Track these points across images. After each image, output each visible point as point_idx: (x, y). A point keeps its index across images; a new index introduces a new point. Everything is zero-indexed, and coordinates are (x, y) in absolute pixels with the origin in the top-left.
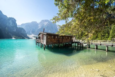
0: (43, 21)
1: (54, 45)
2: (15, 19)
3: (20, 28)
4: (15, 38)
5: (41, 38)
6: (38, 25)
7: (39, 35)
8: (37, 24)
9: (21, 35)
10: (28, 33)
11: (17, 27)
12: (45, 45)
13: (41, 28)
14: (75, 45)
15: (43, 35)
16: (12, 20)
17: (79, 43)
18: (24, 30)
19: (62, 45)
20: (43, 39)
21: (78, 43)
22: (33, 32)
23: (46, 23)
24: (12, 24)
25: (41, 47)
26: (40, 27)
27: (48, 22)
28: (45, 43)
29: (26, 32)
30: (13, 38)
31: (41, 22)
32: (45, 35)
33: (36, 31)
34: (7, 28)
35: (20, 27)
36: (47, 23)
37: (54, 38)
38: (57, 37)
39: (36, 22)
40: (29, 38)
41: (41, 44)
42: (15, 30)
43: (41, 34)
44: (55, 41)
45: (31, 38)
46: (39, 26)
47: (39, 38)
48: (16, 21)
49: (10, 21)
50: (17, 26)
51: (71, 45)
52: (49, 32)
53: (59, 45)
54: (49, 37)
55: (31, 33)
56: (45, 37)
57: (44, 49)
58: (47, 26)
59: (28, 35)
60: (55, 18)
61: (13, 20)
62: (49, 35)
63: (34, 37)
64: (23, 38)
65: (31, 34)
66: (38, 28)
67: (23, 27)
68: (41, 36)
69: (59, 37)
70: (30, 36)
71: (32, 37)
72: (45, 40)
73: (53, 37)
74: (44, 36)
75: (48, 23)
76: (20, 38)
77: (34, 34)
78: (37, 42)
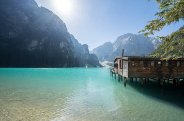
1: (145, 80)
2: (87, 45)
4: (88, 66)
5: (119, 67)
7: (115, 62)
8: (112, 44)
9: (93, 62)
10: (100, 59)
11: (89, 54)
12: (125, 78)
15: (122, 61)
16: (85, 47)
18: (96, 56)
20: (121, 67)
22: (106, 58)
25: (119, 81)
26: (116, 49)
27: (129, 37)
28: (125, 74)
29: (98, 59)
30: (86, 67)
31: (116, 41)
32: (125, 60)
33: (110, 56)
34: (81, 56)
35: (92, 53)
36: (127, 39)
37: (146, 65)
38: (152, 64)
39: (110, 42)
40: (101, 66)
41: (119, 75)
42: (88, 57)
43: (119, 60)
44: (149, 72)
45: (104, 67)
46: (114, 46)
47: (116, 66)
48: (88, 47)
49: (84, 49)
53: (159, 81)
54: (133, 65)
55: (103, 59)
56: (126, 65)
57: (125, 85)
58: (128, 44)
59: (100, 62)
60: (152, 24)
62: (133, 60)
63: (108, 64)
64: (95, 66)
65: (103, 61)
66: (113, 50)
67: (95, 53)
68: (119, 63)
69: (159, 63)
70: (103, 64)
71: (105, 65)
72: (127, 70)
73: (142, 62)
74: (124, 62)
75: (130, 39)
76: (92, 67)
77: (107, 60)
78: (113, 73)
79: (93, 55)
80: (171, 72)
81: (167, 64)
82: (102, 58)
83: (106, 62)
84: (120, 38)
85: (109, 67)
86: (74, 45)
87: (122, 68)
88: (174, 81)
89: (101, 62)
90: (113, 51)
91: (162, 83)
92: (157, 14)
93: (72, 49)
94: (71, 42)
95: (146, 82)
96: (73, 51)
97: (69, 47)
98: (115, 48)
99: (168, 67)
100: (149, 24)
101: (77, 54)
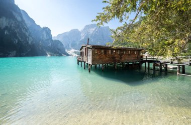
0: (87, 26)
1: (105, 65)
2: (49, 29)
3: (55, 41)
4: (50, 55)
5: (84, 55)
7: (81, 50)
8: (79, 32)
9: (57, 50)
10: (66, 47)
11: (52, 40)
12: (90, 64)
13: (85, 38)
14: (147, 66)
15: (87, 49)
17: (158, 62)
18: (61, 43)
19: (121, 66)
21: (155, 62)
22: (74, 46)
23: (92, 30)
24: (47, 36)
25: (85, 68)
26: (83, 38)
28: (90, 62)
29: (64, 46)
30: (49, 56)
31: (84, 29)
32: (89, 48)
33: (78, 44)
34: (41, 42)
35: (56, 39)
36: (94, 29)
37: (105, 53)
38: (110, 52)
39: (77, 30)
40: (68, 55)
41: (85, 63)
42: (50, 44)
43: (84, 48)
44: (107, 59)
45: (71, 55)
46: (82, 35)
47: (82, 54)
49: (44, 33)
51: (139, 66)
52: (99, 44)
53: (114, 65)
54: (96, 52)
55: (70, 47)
56: (90, 53)
57: (90, 72)
58: (95, 34)
59: (66, 51)
61: (47, 29)
62: (96, 49)
63: (75, 53)
64: (60, 55)
65: (71, 49)
66: (80, 38)
67: (60, 39)
69: (114, 51)
70: (70, 52)
71: (72, 53)
73: (103, 51)
74: (89, 50)
75: (96, 29)
76: (57, 55)
78: (79, 61)
79: (58, 42)
80: (121, 58)
81: (119, 52)
83: (73, 50)
84: (88, 27)
85: (76, 55)
86: (28, 26)
87: (87, 56)
88: (123, 65)
89: (68, 50)
90: (81, 40)
91: (116, 67)
92: (104, 8)
93: (24, 31)
94: (23, 21)
95: (106, 67)
96: (27, 34)
97: (18, 27)
99: (119, 55)
100: (98, 15)
101: (33, 38)
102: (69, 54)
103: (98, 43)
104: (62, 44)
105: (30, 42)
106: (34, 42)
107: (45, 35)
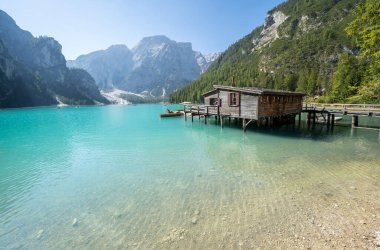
0: (145, 40)
2: (56, 42)
3: (74, 70)
6: (132, 55)
8: (129, 51)
9: (81, 91)
10: (101, 84)
11: (67, 69)
13: (142, 66)
16: (49, 46)
18: (89, 76)
22: (118, 82)
23: (157, 49)
24: (52, 59)
26: (139, 64)
27: (163, 44)
29: (97, 83)
30: (61, 105)
31: (140, 47)
33: (127, 78)
34: (37, 73)
35: (75, 66)
36: (161, 47)
39: (124, 46)
40: (107, 102)
42: (63, 78)
45: (114, 103)
46: (135, 58)
48: (60, 47)
49: (45, 51)
50: (68, 65)
55: (110, 84)
58: (163, 57)
59: (102, 92)
61: (53, 44)
63: (123, 97)
64: (90, 103)
65: (111, 90)
66: (132, 65)
67: (85, 66)
68: (225, 97)
70: (110, 96)
71: (115, 98)
75: (165, 47)
76: (81, 104)
77: (119, 88)
79: (80, 73)
82: (106, 81)
83: (118, 92)
84: (148, 41)
85: (126, 103)
89: (106, 91)
90: (134, 69)
98: (137, 62)
101: (15, 63)
102: (108, 98)
103: (171, 75)
104: (92, 79)
105: (8, 73)
106: (21, 74)
107: (48, 56)
